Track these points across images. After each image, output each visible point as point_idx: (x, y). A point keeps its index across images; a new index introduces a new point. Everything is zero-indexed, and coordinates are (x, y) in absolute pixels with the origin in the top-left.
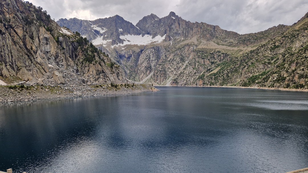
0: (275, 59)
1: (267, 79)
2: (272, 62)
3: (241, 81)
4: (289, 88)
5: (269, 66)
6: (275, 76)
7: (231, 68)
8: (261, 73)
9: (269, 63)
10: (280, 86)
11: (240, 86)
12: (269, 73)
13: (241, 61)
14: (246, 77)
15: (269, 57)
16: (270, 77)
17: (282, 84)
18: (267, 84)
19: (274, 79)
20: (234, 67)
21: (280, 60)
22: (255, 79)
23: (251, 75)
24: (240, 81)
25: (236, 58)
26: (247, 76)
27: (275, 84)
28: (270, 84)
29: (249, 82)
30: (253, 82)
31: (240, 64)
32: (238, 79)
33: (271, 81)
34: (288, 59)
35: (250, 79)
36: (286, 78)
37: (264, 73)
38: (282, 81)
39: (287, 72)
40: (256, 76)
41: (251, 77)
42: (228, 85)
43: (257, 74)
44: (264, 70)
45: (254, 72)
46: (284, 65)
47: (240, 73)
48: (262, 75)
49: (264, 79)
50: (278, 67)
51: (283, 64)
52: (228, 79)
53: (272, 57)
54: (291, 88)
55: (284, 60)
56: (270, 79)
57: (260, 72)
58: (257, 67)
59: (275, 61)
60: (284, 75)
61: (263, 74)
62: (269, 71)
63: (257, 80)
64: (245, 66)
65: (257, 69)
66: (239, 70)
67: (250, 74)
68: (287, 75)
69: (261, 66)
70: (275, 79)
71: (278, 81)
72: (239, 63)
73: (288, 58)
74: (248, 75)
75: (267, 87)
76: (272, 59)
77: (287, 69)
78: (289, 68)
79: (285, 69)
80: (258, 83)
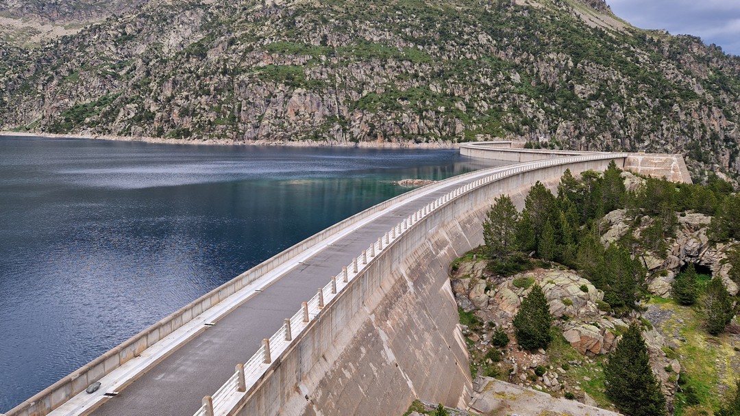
0: (128, 68)
1: (113, 113)
2: (122, 73)
3: (43, 117)
4: (162, 136)
5: (116, 82)
6: (130, 108)
7: (10, 80)
8: (97, 99)
9: (115, 76)
10: (143, 132)
11: (43, 131)
12: (118, 100)
13: (39, 61)
14: (58, 108)
15: (114, 61)
16: (119, 111)
17: (147, 127)
18: (113, 128)
19: (129, 115)
20: (19, 77)
21: (139, 70)
22: (83, 113)
23: (71, 104)
24: (40, 117)
25: (24, 51)
26: (58, 104)
27: (133, 128)
28: (122, 128)
29: (67, 120)
30: (79, 121)
31: (37, 70)
32: (34, 113)
33: (123, 121)
34: (157, 71)
35: (69, 113)
36: (154, 114)
37: (105, 99)
38: (148, 120)
39: (156, 100)
40: (84, 106)
41: (72, 109)
42: (5, 129)
43: (88, 101)
44: (105, 91)
45: (78, 96)
46: (149, 83)
47: (38, 95)
48: (99, 104)
49: (106, 115)
51: (146, 81)
52: (4, 112)
53: (120, 62)
54: (167, 137)
55: (148, 73)
56: (121, 114)
57: (95, 97)
58: (85, 83)
59: (128, 73)
60: (149, 107)
61: (103, 102)
62: (117, 96)
63: (88, 116)
64: (51, 79)
65: (87, 89)
66: (35, 85)
67: (67, 100)
68: (157, 108)
69: (96, 82)
70: (132, 115)
71: (138, 119)
72: (32, 66)
73: (155, 68)
74: (61, 102)
75: (116, 134)
76: (122, 68)
77: (155, 94)
78: (159, 91)
79: (152, 94)
80: (92, 124)
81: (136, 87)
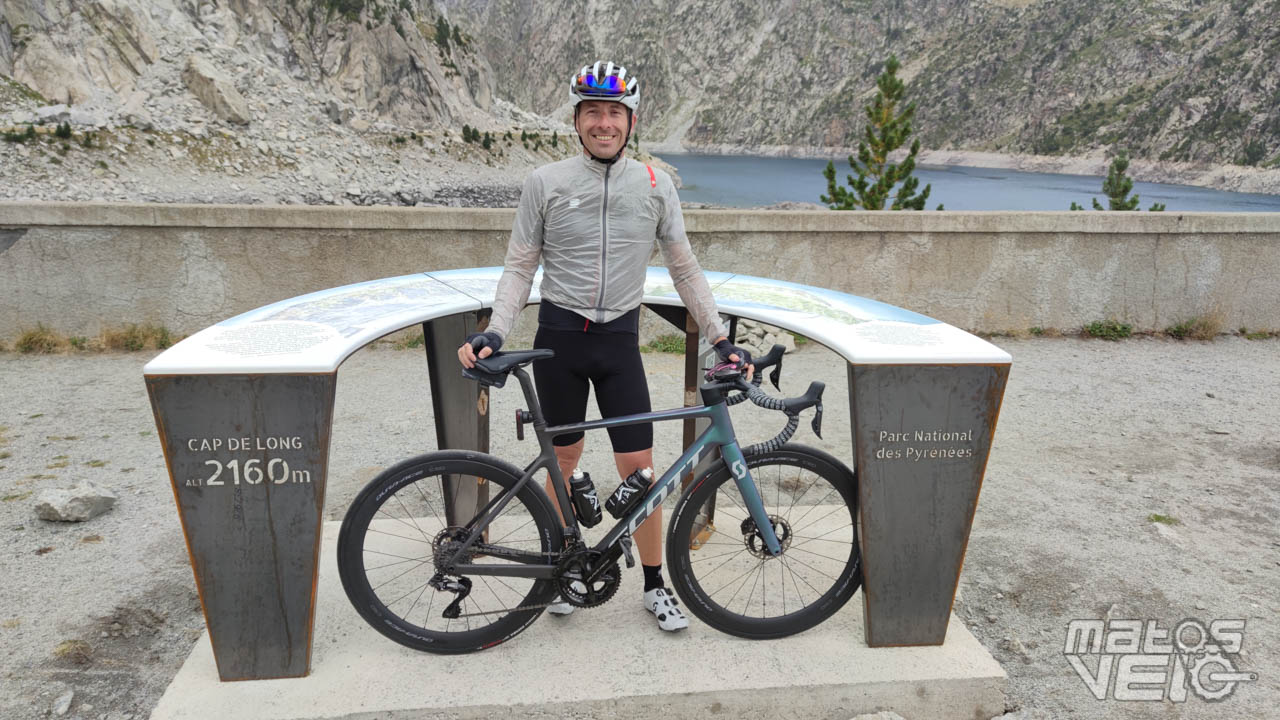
0: (1198, 24)
1: (1155, 118)
2: (1182, 38)
3: (1027, 126)
4: (1259, 163)
5: (1169, 56)
6: (1195, 107)
7: (984, 64)
8: (1126, 91)
9: (1168, 43)
10: (1215, 154)
11: (1022, 150)
12: (1167, 90)
13: (1034, 28)
14: (1054, 109)
15: (1172, 13)
16: (1168, 113)
17: (1226, 144)
18: (1152, 145)
19: (1188, 118)
20: (998, 59)
21: (1221, 27)
22: (1095, 117)
23: (1078, 101)
24: (1022, 125)
25: (1011, 13)
26: (1056, 103)
27: (1195, 146)
28: (1171, 146)
29: (1066, 132)
30: (1086, 134)
31: (1027, 44)
32: (1011, 120)
33: (1174, 132)
34: (1264, 26)
35: (1071, 118)
36: (1246, 115)
37: (1141, 89)
38: (1230, 129)
39: (1255, 87)
40: (1101, 105)
41: (1078, 110)
42: (965, 146)
43: (1108, 95)
44: (1143, 75)
45: (1092, 86)
46: (1241, 53)
47: (1024, 88)
48: (1129, 99)
49: (1139, 120)
50: (1209, 61)
51: (1236, 48)
52: (967, 118)
53: (1185, 13)
54: (1269, 164)
55: (1243, 31)
56: (1174, 118)
57: (1123, 86)
58: (1109, 61)
59: (1195, 35)
60: (1238, 103)
61: (1135, 97)
62: (1167, 82)
63: (1104, 124)
64: (1051, 57)
65: (1111, 71)
66: (1020, 72)
67: (1071, 95)
68: (1255, 104)
69: (1131, 57)
70: (1196, 118)
71: (1207, 128)
72: (1021, 37)
73: (1262, 20)
74: (1062, 98)
75: (1156, 156)
76: (1184, 25)
77: (1255, 75)
78: (1266, 68)
79: (1250, 75)
80: (1109, 138)
81: (1211, 63)
